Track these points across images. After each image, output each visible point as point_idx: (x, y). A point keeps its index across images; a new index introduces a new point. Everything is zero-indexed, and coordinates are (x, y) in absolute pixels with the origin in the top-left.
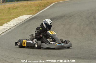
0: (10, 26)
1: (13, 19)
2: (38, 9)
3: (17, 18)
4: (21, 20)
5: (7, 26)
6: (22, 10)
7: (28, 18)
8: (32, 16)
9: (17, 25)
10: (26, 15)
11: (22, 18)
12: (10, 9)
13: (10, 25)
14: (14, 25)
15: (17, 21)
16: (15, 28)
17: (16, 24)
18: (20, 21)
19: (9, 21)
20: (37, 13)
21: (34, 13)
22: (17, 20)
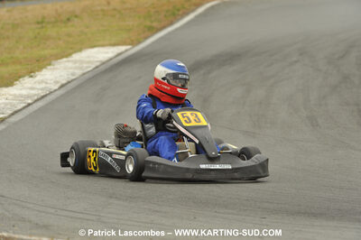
0: (42, 89)
1: (53, 62)
2: (148, 23)
3: (70, 59)
4: (85, 65)
5: (32, 88)
6: (87, 27)
7: (111, 59)
8: (126, 51)
9: (69, 82)
10: (103, 46)
11: (88, 60)
12: (42, 22)
13: (43, 85)
14: (56, 82)
15: (71, 68)
16: (62, 96)
17: (64, 82)
18: (81, 68)
19: (40, 69)
20: (146, 38)
21: (133, 38)
22: (70, 65)
